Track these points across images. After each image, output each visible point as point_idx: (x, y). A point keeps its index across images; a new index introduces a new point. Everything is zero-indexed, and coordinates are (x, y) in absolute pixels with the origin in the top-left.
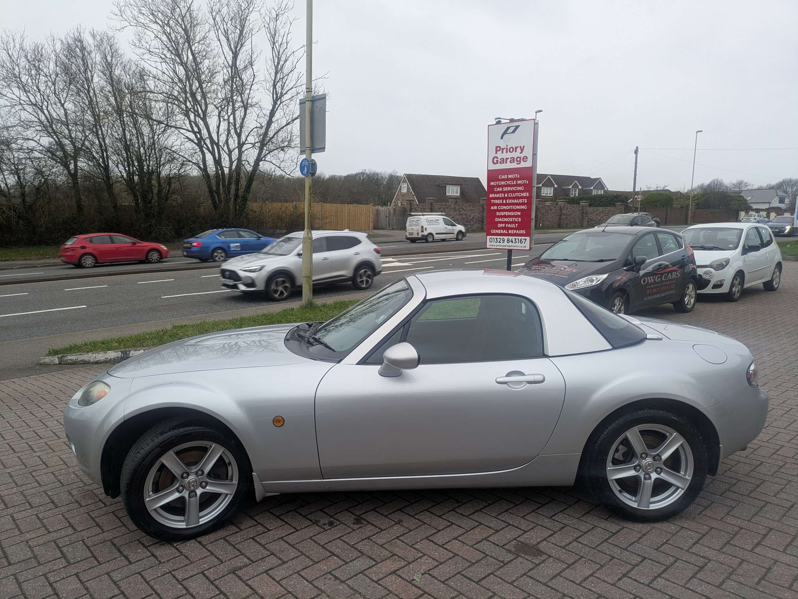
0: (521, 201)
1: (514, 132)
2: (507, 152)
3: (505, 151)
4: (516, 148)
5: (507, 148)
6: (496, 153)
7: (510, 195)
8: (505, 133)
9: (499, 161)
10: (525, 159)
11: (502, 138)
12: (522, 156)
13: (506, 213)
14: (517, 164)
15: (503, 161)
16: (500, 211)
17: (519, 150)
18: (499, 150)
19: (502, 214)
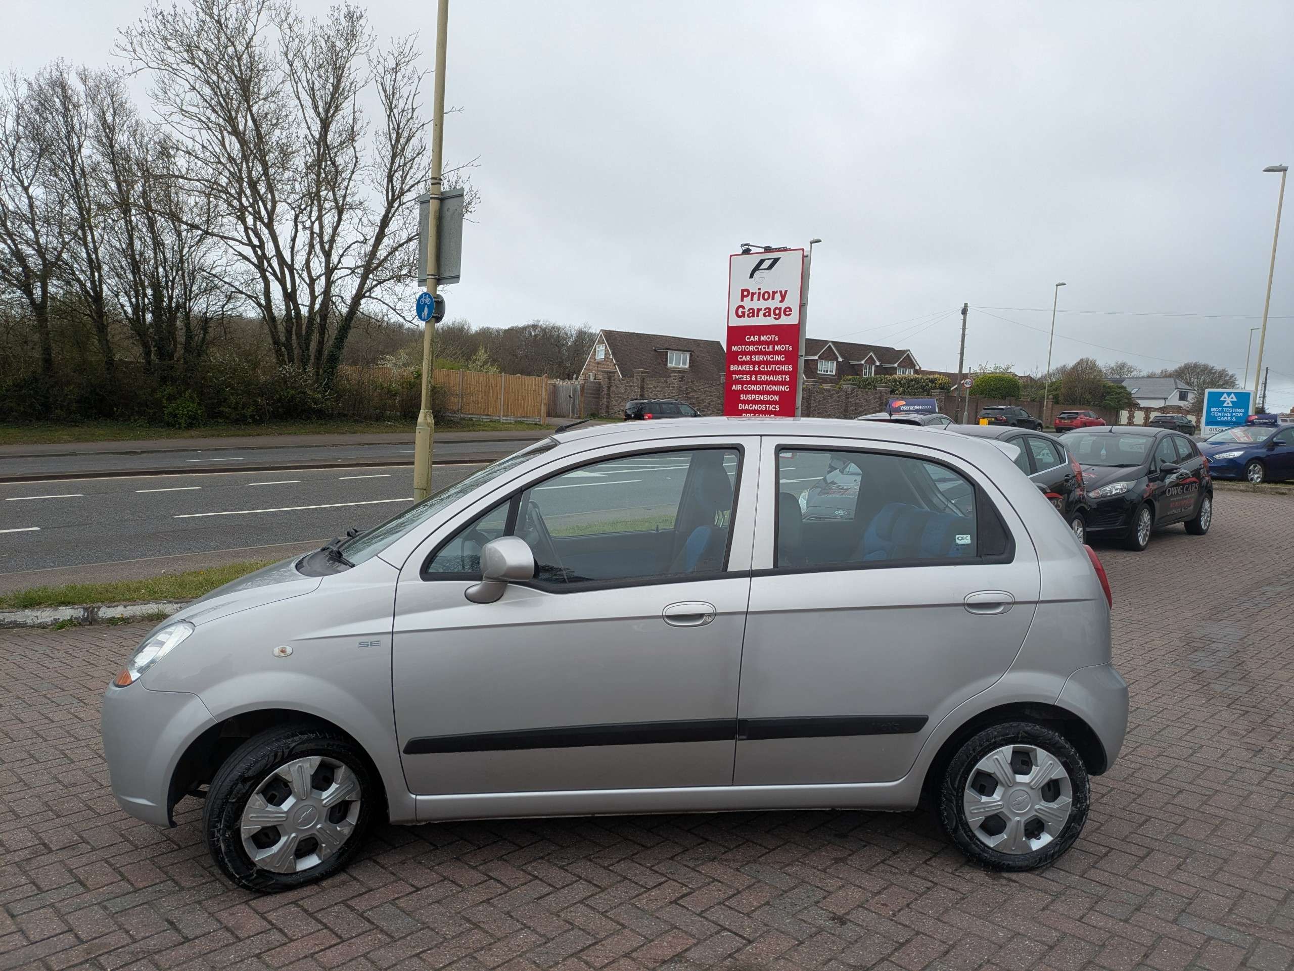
0: (779, 378)
1: (770, 267)
2: (759, 299)
3: (756, 297)
4: (774, 293)
5: (759, 293)
6: (742, 300)
7: (763, 368)
8: (757, 268)
9: (747, 313)
10: (788, 311)
11: (751, 276)
12: (783, 306)
13: (756, 397)
14: (775, 318)
15: (753, 313)
16: (747, 392)
17: (778, 297)
18: (747, 296)
19: (750, 397)
